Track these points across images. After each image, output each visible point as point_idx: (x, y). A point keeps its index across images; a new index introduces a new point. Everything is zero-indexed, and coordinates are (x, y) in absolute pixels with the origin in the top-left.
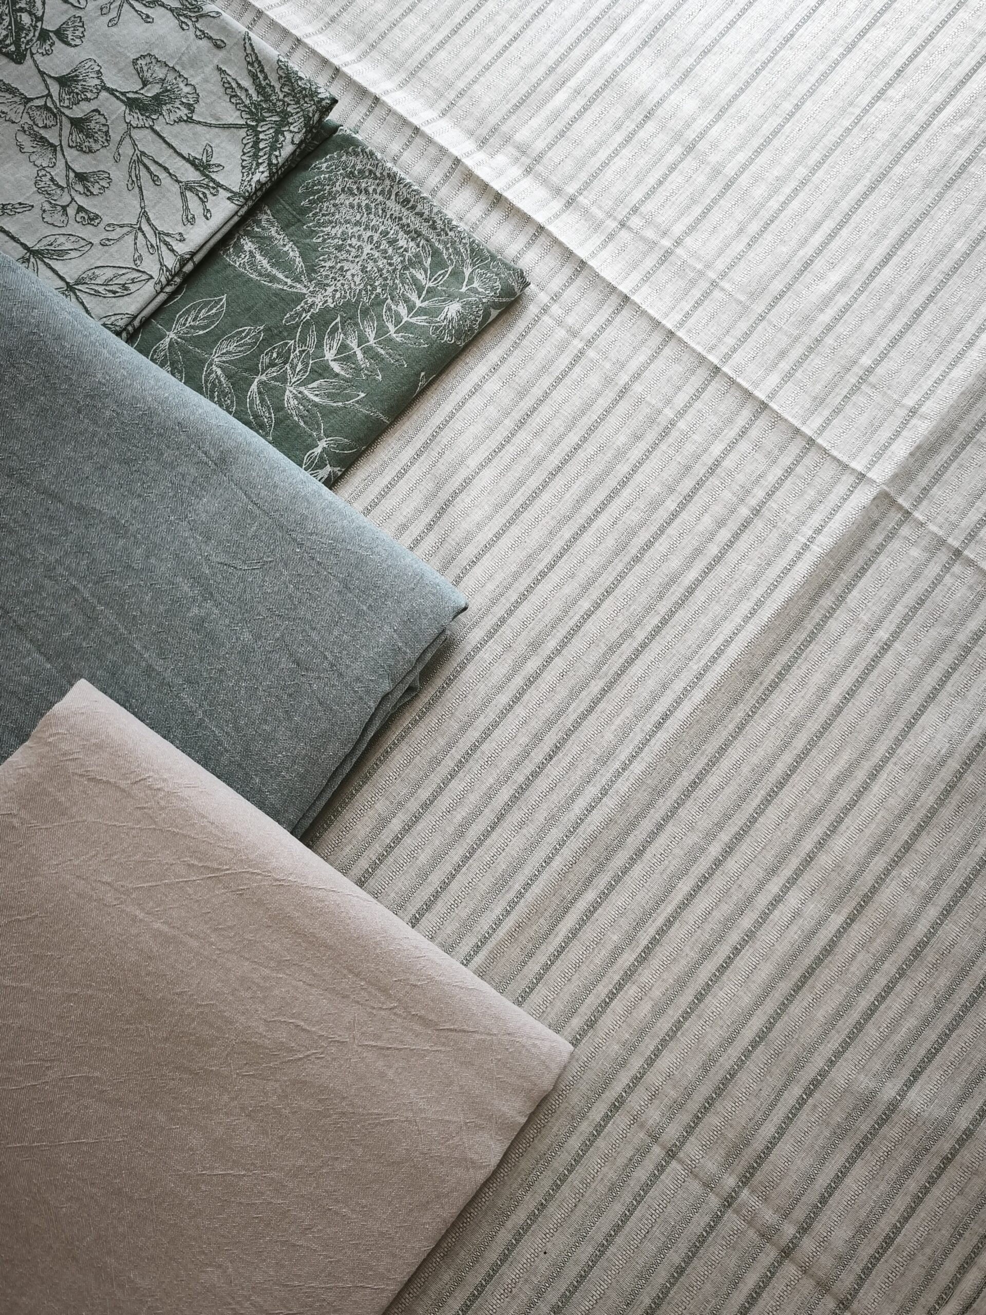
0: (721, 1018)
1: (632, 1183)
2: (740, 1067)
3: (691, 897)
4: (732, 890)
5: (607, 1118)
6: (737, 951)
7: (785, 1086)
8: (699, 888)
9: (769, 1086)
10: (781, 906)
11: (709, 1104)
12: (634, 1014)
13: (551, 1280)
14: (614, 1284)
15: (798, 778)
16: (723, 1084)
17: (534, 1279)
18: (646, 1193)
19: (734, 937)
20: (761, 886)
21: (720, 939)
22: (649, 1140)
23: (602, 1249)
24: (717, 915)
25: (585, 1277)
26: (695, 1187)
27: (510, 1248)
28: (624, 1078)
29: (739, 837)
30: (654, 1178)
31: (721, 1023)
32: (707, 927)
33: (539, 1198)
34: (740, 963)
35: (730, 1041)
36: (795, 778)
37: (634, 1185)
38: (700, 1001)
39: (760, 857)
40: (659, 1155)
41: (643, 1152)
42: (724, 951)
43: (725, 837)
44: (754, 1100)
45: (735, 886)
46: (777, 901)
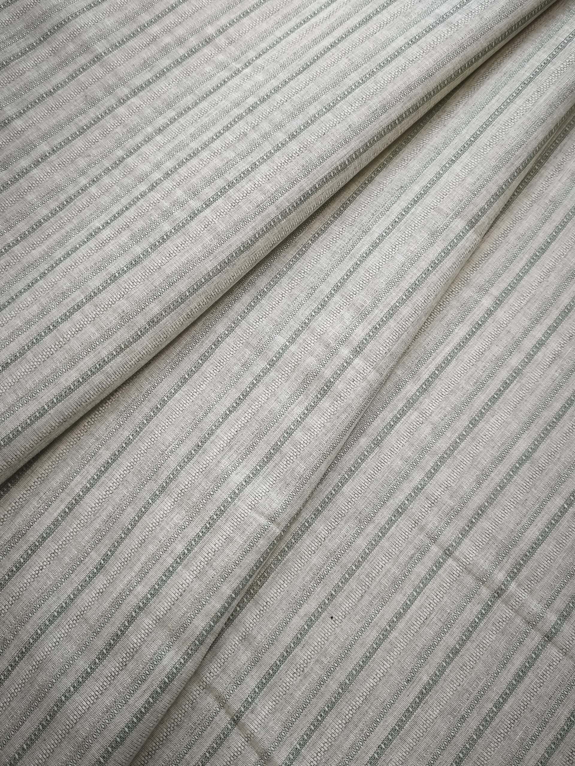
0: (492, 440)
1: (413, 577)
2: (509, 481)
3: (466, 340)
4: (501, 335)
5: (391, 522)
6: (506, 385)
7: (549, 498)
8: (474, 333)
9: (534, 496)
10: (543, 349)
11: (481, 512)
12: (416, 435)
13: (339, 661)
14: (395, 664)
15: (557, 246)
16: (494, 494)
17: (323, 659)
18: (425, 586)
19: (504, 374)
20: (527, 332)
21: (491, 375)
22: (428, 541)
23: (385, 634)
24: (489, 355)
25: (370, 658)
26: (469, 581)
27: (303, 632)
28: (407, 488)
29: (507, 292)
30: (432, 574)
31: (492, 444)
32: (480, 365)
33: (329, 589)
34: (509, 394)
35: (500, 459)
36: (554, 245)
37: (414, 578)
38: (474, 425)
39: (525, 308)
40: (437, 554)
41: (423, 551)
42: (495, 385)
43: (495, 291)
44: (520, 508)
45: (504, 332)
46: (541, 344)
